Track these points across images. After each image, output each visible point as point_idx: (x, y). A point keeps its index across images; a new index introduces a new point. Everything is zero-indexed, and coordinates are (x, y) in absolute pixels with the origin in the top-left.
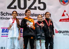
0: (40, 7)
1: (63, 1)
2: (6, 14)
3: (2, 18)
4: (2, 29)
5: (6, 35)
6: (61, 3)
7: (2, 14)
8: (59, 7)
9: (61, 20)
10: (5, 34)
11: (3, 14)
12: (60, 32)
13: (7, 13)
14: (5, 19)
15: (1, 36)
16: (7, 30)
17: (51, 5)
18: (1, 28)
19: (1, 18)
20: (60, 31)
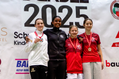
0: (78, 23)
1: (117, 13)
2: (23, 36)
3: (17, 43)
4: (17, 61)
5: (23, 72)
6: (114, 16)
7: (16, 36)
8: (110, 23)
9: (114, 45)
10: (22, 70)
11: (18, 36)
12: (113, 65)
13: (24, 34)
14: (21, 44)
15: (16, 73)
16: (25, 62)
17: (97, 19)
18: (16, 59)
19: (15, 43)
20: (114, 63)
